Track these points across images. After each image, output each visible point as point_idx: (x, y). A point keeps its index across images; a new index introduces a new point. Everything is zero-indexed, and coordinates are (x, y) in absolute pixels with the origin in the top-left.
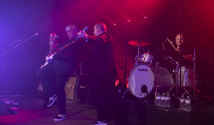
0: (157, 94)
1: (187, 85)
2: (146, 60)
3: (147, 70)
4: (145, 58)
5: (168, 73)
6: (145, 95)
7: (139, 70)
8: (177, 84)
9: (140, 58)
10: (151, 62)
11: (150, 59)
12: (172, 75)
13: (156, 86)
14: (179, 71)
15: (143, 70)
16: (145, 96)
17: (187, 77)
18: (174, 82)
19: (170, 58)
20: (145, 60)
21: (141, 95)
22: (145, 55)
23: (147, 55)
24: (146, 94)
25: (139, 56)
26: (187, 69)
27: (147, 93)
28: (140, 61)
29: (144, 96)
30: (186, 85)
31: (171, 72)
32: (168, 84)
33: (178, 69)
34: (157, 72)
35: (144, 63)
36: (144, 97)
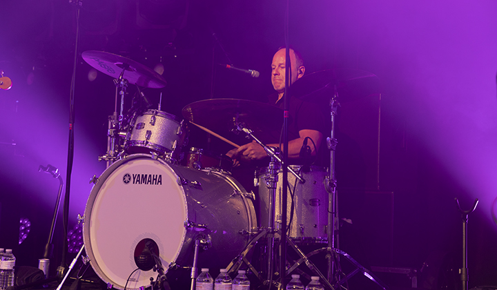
0: (198, 272)
1: (306, 234)
2: (154, 140)
3: (158, 180)
4: (149, 133)
5: (237, 191)
6: (152, 279)
7: (127, 179)
8: (268, 233)
9: (131, 132)
10: (174, 147)
11: (167, 135)
12: (252, 199)
13: (193, 243)
14: (276, 180)
15: (144, 179)
16: (152, 283)
17: (306, 204)
18: (259, 225)
19: (247, 134)
20: (148, 138)
21: (133, 280)
22: (147, 118)
23: (159, 119)
24: (155, 275)
25: (125, 123)
26: (304, 175)
27: (160, 270)
28: (129, 142)
29: (147, 283)
30: (302, 232)
31: (248, 186)
32: (237, 231)
33: (276, 175)
34: (198, 187)
35: (145, 150)
36: (150, 288)
